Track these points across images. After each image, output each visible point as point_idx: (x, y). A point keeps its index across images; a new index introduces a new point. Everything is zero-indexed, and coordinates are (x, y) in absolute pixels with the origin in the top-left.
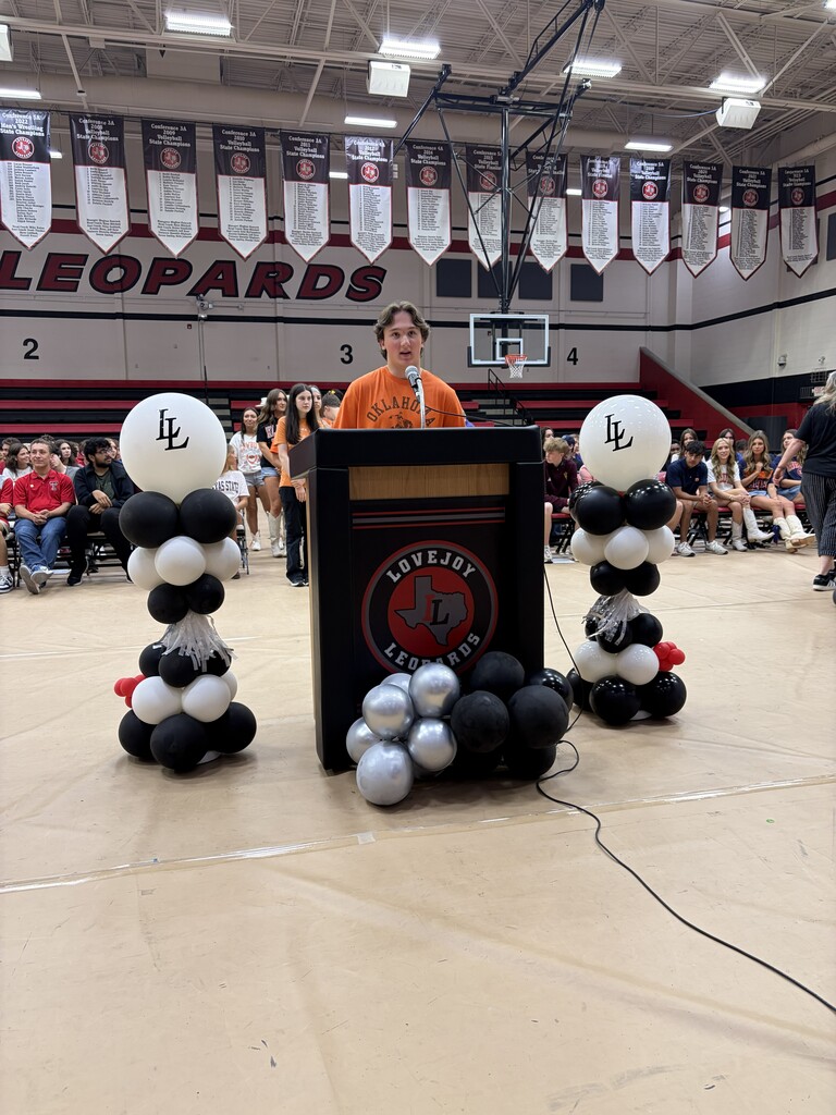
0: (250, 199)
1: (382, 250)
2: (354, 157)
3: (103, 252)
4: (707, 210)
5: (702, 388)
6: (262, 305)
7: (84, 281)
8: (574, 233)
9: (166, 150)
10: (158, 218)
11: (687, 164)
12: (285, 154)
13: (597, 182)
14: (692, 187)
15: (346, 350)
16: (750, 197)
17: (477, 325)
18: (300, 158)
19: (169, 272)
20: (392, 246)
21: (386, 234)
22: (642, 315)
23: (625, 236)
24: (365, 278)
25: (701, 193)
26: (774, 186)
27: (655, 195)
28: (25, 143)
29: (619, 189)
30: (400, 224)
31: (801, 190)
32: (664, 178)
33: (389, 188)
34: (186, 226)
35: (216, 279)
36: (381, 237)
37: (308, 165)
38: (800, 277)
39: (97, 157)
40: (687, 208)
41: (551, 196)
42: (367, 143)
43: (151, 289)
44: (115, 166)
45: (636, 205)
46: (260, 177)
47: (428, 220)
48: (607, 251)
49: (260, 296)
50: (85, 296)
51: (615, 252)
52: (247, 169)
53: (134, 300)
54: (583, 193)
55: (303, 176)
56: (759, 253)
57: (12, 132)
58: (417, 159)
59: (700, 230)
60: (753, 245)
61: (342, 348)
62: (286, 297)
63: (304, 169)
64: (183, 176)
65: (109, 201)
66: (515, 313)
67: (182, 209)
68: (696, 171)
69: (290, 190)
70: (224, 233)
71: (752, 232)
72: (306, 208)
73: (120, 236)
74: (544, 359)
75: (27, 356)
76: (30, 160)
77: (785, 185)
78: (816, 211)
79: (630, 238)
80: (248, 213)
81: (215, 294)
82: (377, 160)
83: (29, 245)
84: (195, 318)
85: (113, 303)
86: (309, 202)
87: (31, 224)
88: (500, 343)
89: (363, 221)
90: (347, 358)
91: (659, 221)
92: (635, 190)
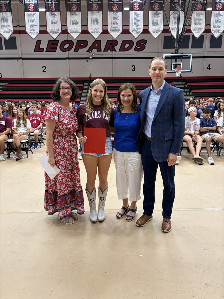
0: (98, 19)
1: (139, 34)
2: (131, 2)
3: (54, 39)
6: (108, 54)
7: (58, 48)
8: (208, 24)
9: (72, 5)
10: (70, 27)
12: (109, 2)
13: (218, 4)
15: (133, 67)
17: (166, 58)
18: (114, 3)
19: (82, 44)
20: (143, 32)
21: (141, 28)
24: (140, 44)
28: (32, 6)
30: (146, 25)
33: (143, 12)
34: (78, 29)
35: (95, 46)
36: (139, 29)
37: (116, 6)
39: (52, 9)
41: (200, 11)
43: (76, 50)
44: (58, 11)
46: (101, 11)
49: (108, 51)
50: (59, 53)
52: (97, 9)
53: (72, 53)
54: (212, 9)
55: (115, 10)
57: (28, 3)
61: (132, 67)
62: (115, 51)
63: (115, 7)
64: (77, 13)
65: (56, 23)
66: (180, 53)
67: (77, 23)
69: (110, 14)
70: (89, 31)
72: (115, 20)
73: (59, 33)
74: (189, 69)
75: (43, 71)
76: (33, 11)
80: (97, 23)
81: (95, 51)
82: (139, 2)
83: (34, 38)
84: (89, 58)
85: (65, 55)
86: (116, 19)
87: (34, 31)
88: (174, 64)
89: (133, 24)
90: (134, 70)
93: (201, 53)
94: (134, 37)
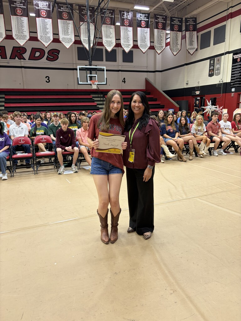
1: (50, 42)
2: (37, 8)
4: (162, 31)
5: (163, 91)
6: (16, 62)
8: (118, 39)
11: (155, 15)
12: (10, 5)
13: (125, 20)
14: (157, 23)
15: (48, 78)
16: (176, 28)
17: (80, 69)
18: (17, 7)
20: (53, 41)
21: (51, 36)
22: (146, 67)
23: (135, 40)
24: (53, 53)
25: (160, 25)
26: (184, 24)
27: (145, 26)
29: (133, 23)
30: (56, 33)
31: (192, 26)
32: (148, 20)
33: (51, 20)
36: (49, 37)
37: (20, 10)
38: (192, 55)
40: (156, 30)
41: (109, 24)
42: (42, 3)
45: (139, 29)
46: (2, 14)
47: (66, 32)
48: (129, 45)
49: (15, 59)
51: (132, 45)
54: (121, 24)
55: (18, 14)
56: (179, 47)
58: (61, 9)
59: (160, 37)
60: (177, 44)
61: (46, 77)
62: (24, 59)
63: (18, 11)
66: (94, 66)
68: (158, 18)
69: (14, 19)
71: (177, 40)
72: (20, 25)
74: (105, 82)
77: (187, 24)
78: (197, 33)
79: (137, 41)
82: (46, 9)
88: (89, 76)
89: (42, 31)
90: (48, 81)
91: (146, 35)
92: (138, 24)
93: (115, 66)
94: (44, 45)
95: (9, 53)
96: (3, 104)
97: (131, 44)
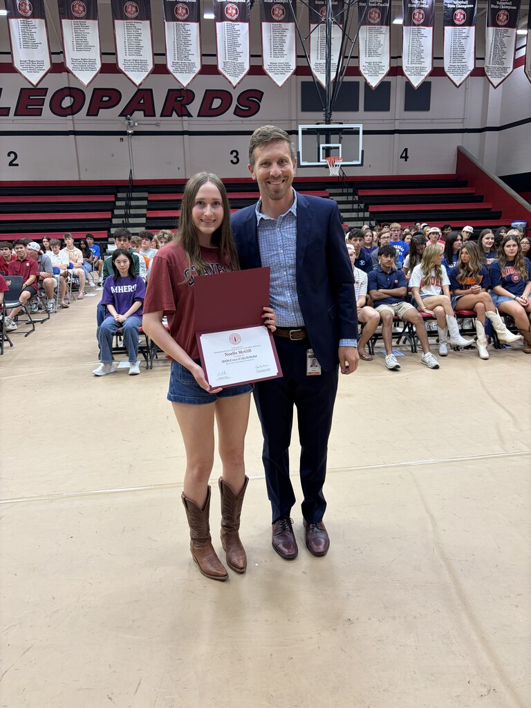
0: (140, 38)
1: (242, 75)
3: (32, 85)
4: (507, 31)
5: (500, 177)
6: (172, 122)
7: (46, 108)
8: (396, 55)
9: (75, 3)
10: (72, 56)
13: (416, 11)
14: (495, 13)
15: (235, 154)
17: (304, 133)
18: (176, 3)
19: (105, 99)
20: (250, 73)
21: (245, 62)
22: (461, 121)
23: (437, 57)
24: (248, 99)
25: (503, 17)
27: (464, 21)
29: (434, 17)
30: (256, 54)
32: (471, 6)
33: (247, 24)
34: (92, 62)
35: (139, 103)
36: (242, 64)
37: (183, 8)
39: (24, 11)
40: (490, 31)
41: (378, 24)
43: (93, 112)
44: (39, 18)
45: (448, 29)
46: (147, 19)
47: (278, 50)
48: (423, 69)
49: (171, 116)
50: (48, 119)
51: (429, 69)
52: (136, 14)
53: (81, 120)
54: (404, 22)
55: (180, 18)
59: (500, 47)
61: (232, 153)
62: (189, 115)
63: (180, 11)
64: (89, 22)
65: (35, 46)
66: (336, 123)
67: (88, 48)
69: (170, 28)
70: (121, 66)
72: (183, 42)
73: (44, 72)
74: (358, 160)
75: (11, 164)
79: (442, 58)
80: (139, 48)
81: (138, 115)
82: (237, 1)
84: (125, 133)
85: (65, 123)
86: (185, 38)
88: (323, 148)
89: (227, 52)
90: (235, 160)
91: (466, 43)
92: (447, 17)
93: (385, 121)
94: (230, 82)
95: (159, 103)
96: (144, 211)
97: (428, 66)
